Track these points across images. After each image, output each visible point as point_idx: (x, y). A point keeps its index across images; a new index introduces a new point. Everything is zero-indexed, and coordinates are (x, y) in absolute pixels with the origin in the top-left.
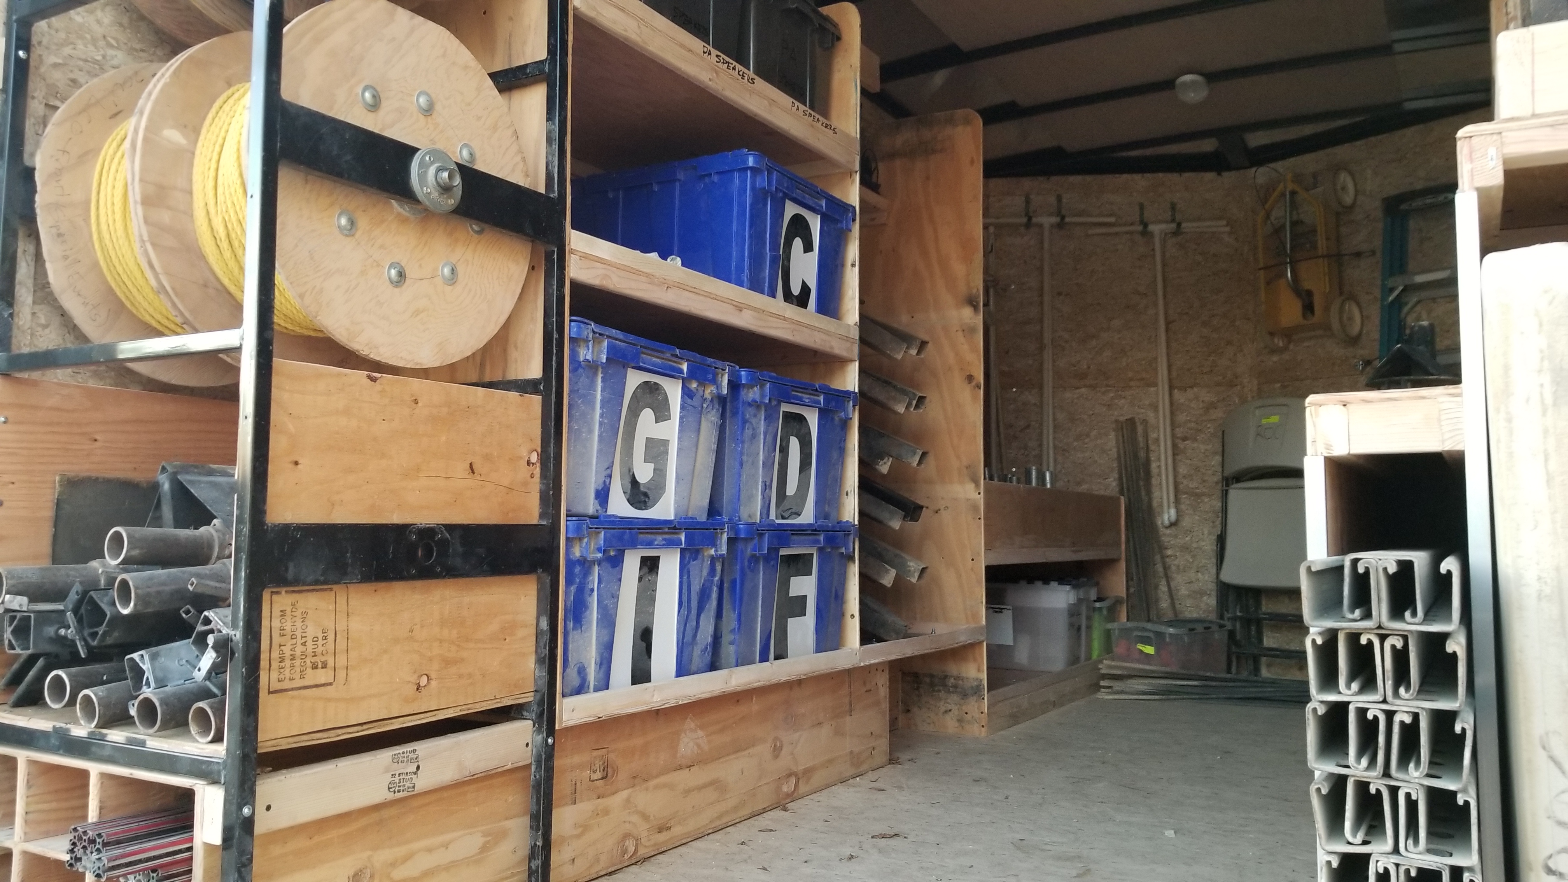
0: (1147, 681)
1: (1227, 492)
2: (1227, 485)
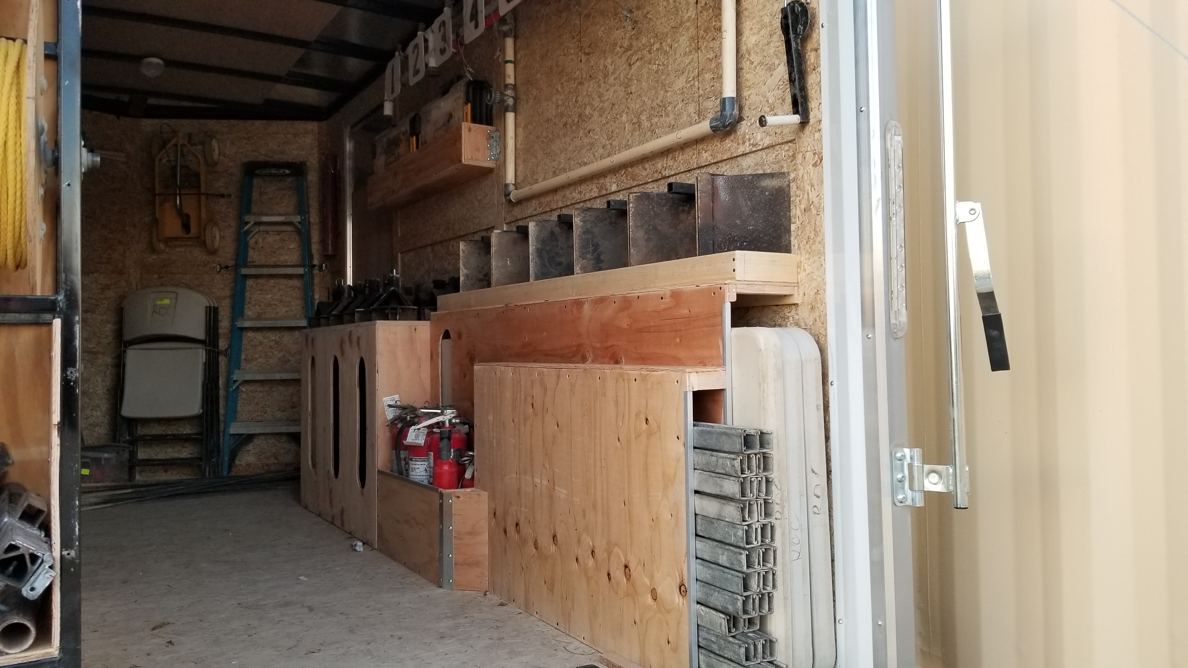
1: (125, 352)
2: (125, 347)
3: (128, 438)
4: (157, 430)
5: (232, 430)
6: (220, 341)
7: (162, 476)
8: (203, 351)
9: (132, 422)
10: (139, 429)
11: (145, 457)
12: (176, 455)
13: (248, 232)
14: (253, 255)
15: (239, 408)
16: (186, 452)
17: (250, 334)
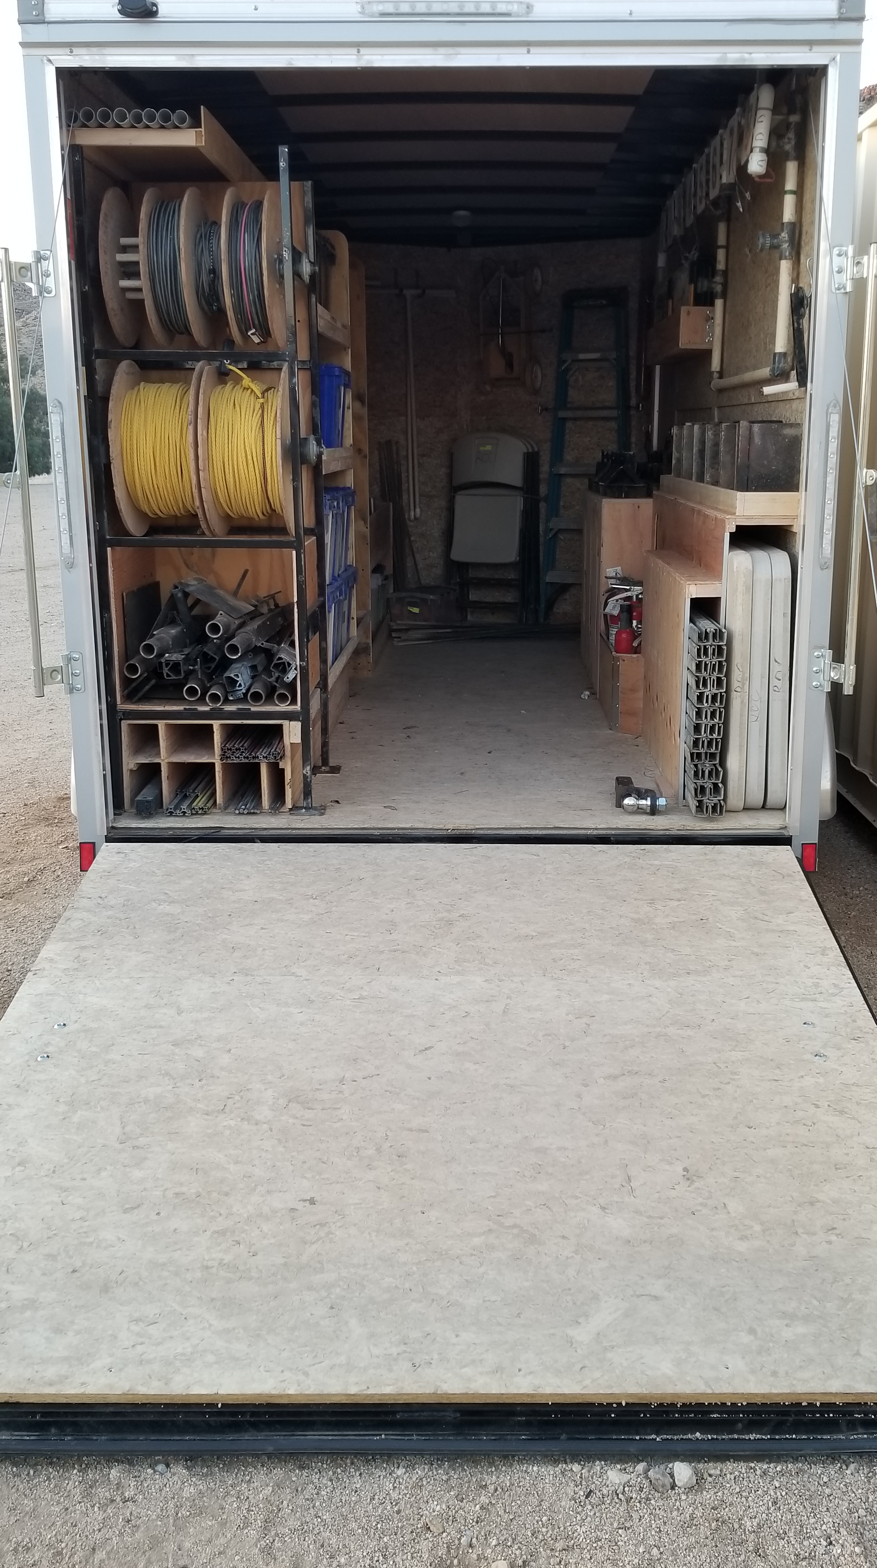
0: (420, 631)
1: (454, 497)
2: (455, 492)
3: (458, 580)
4: (484, 574)
5: (548, 579)
6: (541, 487)
7: (490, 619)
8: (521, 499)
9: (463, 567)
10: (470, 571)
11: (476, 599)
12: (502, 599)
13: (567, 370)
14: (573, 394)
15: (557, 557)
16: (510, 597)
17: (569, 480)
